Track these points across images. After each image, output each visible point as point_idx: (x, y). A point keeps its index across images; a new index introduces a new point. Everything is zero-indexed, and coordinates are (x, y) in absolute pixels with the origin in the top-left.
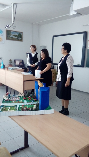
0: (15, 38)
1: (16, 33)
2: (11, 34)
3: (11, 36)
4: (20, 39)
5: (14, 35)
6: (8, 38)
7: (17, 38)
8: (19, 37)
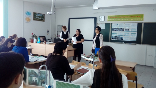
0: (39, 19)
1: (40, 15)
2: (37, 16)
3: (36, 17)
4: (43, 20)
5: (39, 17)
6: (34, 19)
7: (40, 18)
8: (42, 18)
